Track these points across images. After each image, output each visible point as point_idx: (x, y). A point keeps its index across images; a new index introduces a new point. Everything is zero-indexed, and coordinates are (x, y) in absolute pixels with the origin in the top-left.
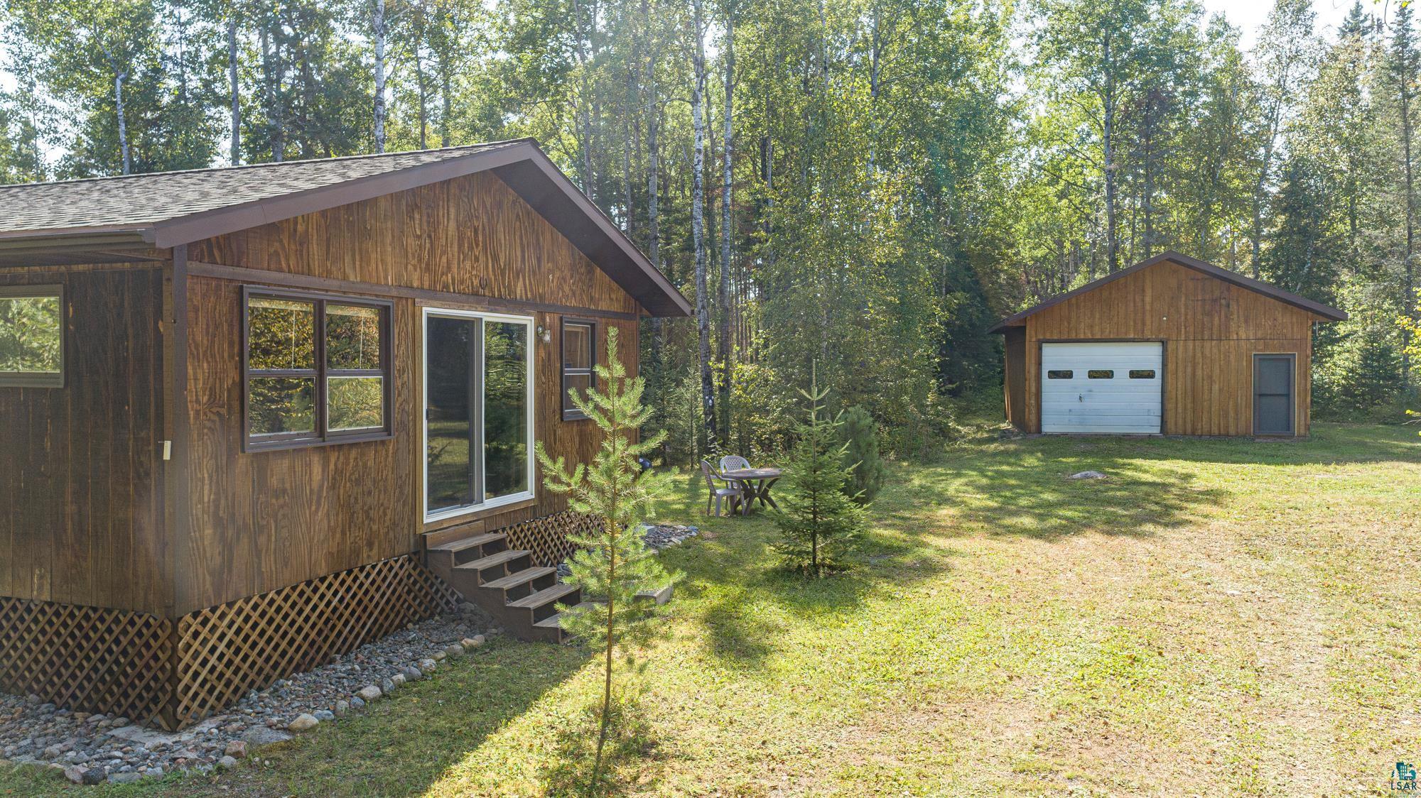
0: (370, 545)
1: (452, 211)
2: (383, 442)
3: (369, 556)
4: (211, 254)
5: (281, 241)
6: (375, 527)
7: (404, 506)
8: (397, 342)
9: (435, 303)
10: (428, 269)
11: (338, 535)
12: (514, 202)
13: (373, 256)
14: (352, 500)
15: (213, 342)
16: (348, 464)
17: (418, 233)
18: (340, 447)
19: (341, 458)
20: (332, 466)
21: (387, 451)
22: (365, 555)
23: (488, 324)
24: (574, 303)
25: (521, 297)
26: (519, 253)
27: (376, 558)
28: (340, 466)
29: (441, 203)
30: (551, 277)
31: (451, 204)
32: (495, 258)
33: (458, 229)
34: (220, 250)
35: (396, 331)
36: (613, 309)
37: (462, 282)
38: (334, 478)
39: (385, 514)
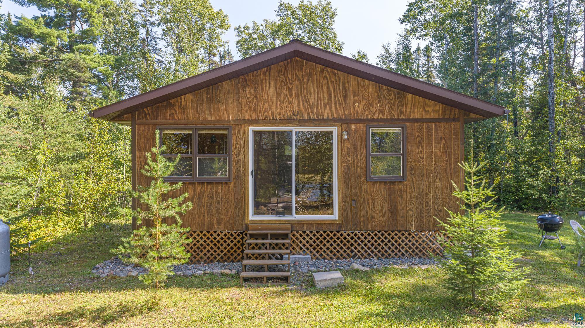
0: (219, 224)
1: (272, 83)
2: (226, 183)
3: (218, 228)
4: (146, 117)
5: (174, 109)
6: (221, 217)
7: (239, 210)
8: (235, 143)
9: (259, 125)
10: (255, 110)
11: (202, 217)
12: (322, 71)
13: (221, 109)
14: (209, 205)
15: (146, 146)
16: (207, 190)
17: (248, 96)
18: (203, 183)
19: (203, 188)
20: (198, 190)
21: (229, 187)
22: (216, 227)
23: (296, 132)
24: (380, 116)
25: (328, 116)
26: (326, 96)
27: (223, 229)
28: (202, 191)
29: (264, 81)
30: (357, 105)
31: (272, 80)
32: (307, 100)
33: (276, 90)
34: (149, 115)
35: (234, 138)
36: (428, 116)
37: (279, 114)
38: (199, 195)
39: (228, 212)
